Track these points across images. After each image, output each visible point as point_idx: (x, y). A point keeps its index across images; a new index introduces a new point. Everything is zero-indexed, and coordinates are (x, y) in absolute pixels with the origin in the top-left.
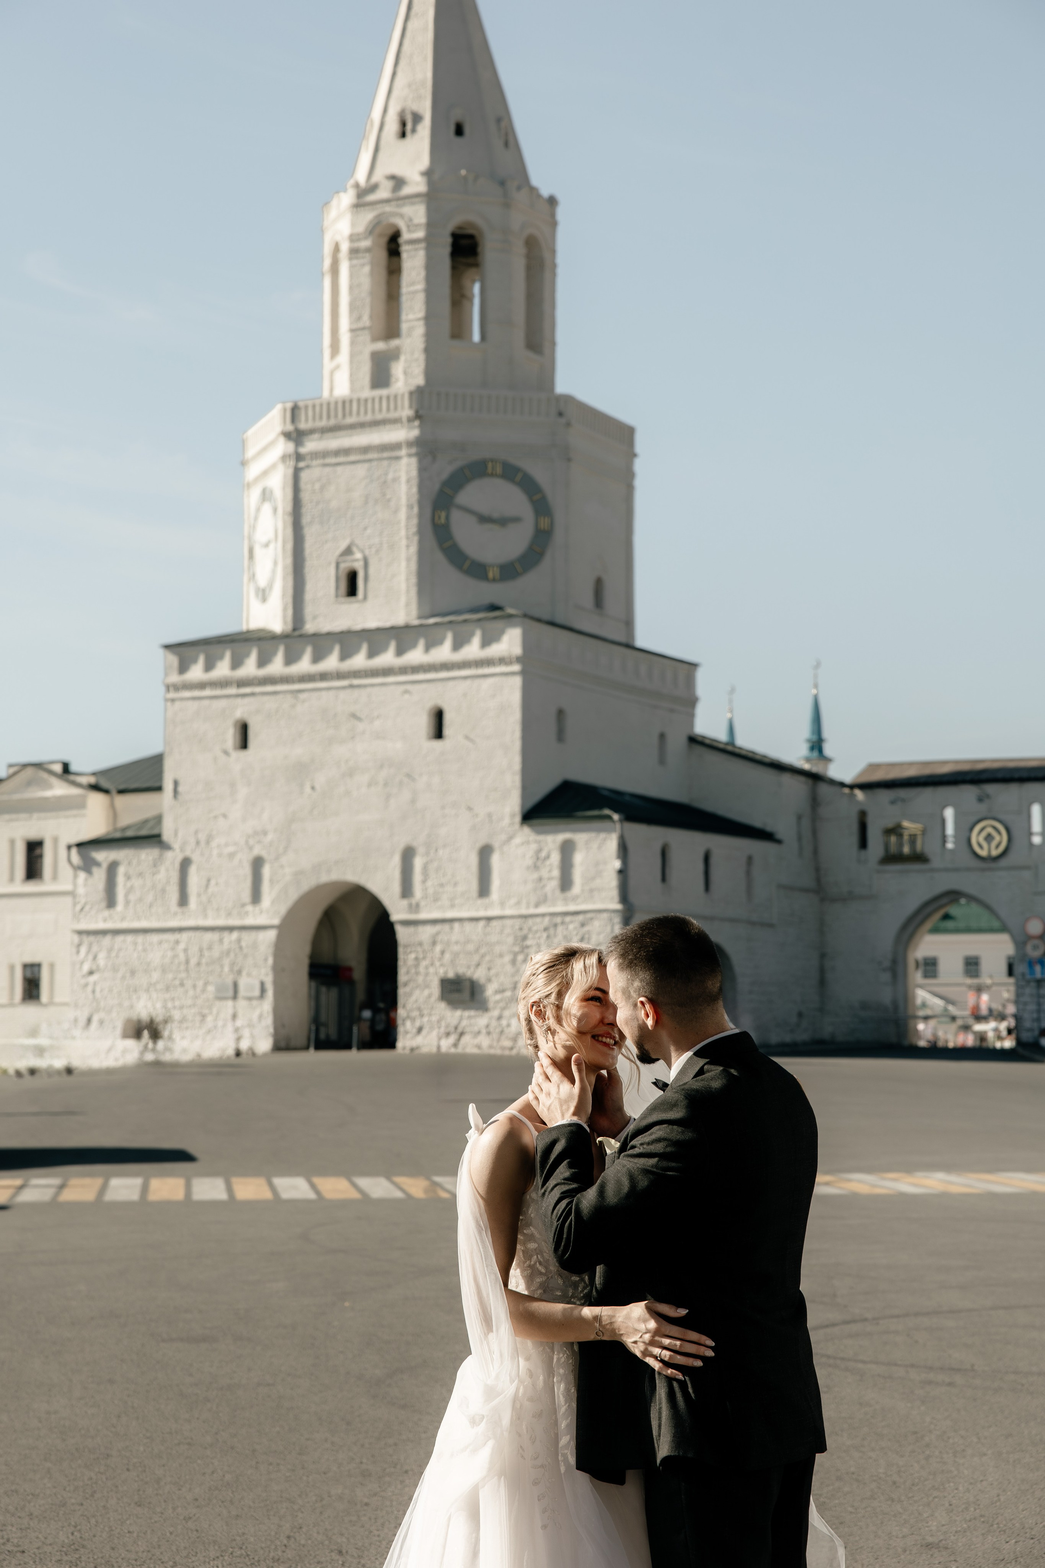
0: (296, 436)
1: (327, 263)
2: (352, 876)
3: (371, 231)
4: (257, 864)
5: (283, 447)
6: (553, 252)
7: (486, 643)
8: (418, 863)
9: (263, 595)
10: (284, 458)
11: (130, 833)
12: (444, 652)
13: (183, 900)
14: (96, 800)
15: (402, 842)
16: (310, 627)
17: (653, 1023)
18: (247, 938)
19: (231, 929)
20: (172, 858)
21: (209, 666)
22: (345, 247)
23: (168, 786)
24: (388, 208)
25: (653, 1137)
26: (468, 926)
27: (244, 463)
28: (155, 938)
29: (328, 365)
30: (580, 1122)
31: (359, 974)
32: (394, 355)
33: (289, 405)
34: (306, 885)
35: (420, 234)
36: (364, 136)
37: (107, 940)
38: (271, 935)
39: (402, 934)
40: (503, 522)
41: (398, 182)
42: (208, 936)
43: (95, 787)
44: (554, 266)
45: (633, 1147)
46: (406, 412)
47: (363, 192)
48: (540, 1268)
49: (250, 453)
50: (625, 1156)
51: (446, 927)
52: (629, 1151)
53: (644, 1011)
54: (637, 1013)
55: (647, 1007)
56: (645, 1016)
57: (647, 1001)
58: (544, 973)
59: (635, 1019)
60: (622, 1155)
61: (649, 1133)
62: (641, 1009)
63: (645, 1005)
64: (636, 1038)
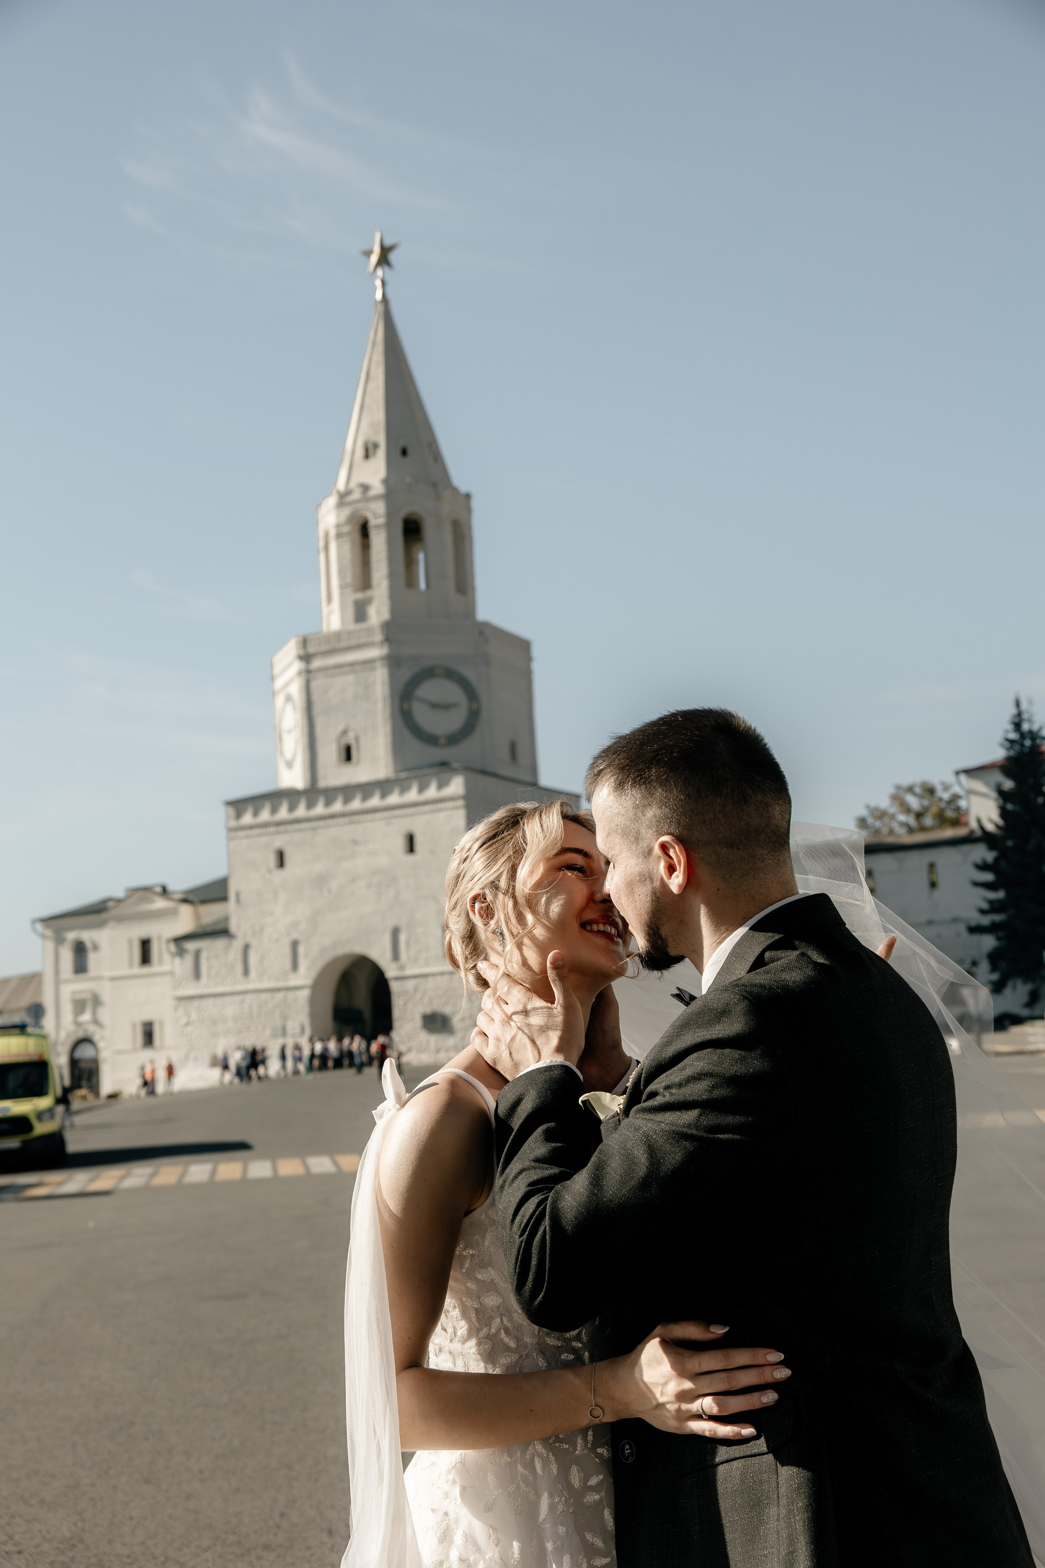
0: (306, 658)
1: (321, 544)
2: (359, 949)
3: (350, 519)
4: (295, 945)
5: (297, 666)
6: (470, 528)
7: (440, 786)
8: (403, 938)
9: (290, 765)
10: (300, 673)
11: (209, 929)
12: (413, 795)
13: (246, 972)
14: (186, 910)
15: (391, 923)
16: (322, 784)
17: (684, 880)
18: (291, 995)
19: (278, 990)
20: (237, 945)
21: (256, 814)
22: (333, 533)
23: (232, 895)
24: (360, 506)
25: (688, 1072)
26: (439, 979)
27: (272, 678)
28: (228, 999)
29: (325, 609)
30: (568, 1063)
31: (367, 1015)
32: (368, 601)
33: (301, 639)
34: (329, 956)
35: (382, 521)
36: (341, 460)
37: (196, 1003)
38: (305, 994)
39: (394, 986)
40: (446, 707)
41: (365, 488)
42: (264, 996)
43: (185, 901)
44: (471, 539)
45: (653, 1095)
46: (378, 637)
47: (343, 497)
48: (506, 1340)
49: (277, 670)
50: (638, 1111)
51: (422, 980)
52: (643, 1105)
53: (666, 861)
54: (650, 867)
55: (672, 853)
56: (667, 871)
57: (674, 842)
58: (482, 849)
59: (646, 880)
60: (630, 1115)
61: (676, 1068)
62: (659, 857)
63: (668, 850)
64: (647, 917)
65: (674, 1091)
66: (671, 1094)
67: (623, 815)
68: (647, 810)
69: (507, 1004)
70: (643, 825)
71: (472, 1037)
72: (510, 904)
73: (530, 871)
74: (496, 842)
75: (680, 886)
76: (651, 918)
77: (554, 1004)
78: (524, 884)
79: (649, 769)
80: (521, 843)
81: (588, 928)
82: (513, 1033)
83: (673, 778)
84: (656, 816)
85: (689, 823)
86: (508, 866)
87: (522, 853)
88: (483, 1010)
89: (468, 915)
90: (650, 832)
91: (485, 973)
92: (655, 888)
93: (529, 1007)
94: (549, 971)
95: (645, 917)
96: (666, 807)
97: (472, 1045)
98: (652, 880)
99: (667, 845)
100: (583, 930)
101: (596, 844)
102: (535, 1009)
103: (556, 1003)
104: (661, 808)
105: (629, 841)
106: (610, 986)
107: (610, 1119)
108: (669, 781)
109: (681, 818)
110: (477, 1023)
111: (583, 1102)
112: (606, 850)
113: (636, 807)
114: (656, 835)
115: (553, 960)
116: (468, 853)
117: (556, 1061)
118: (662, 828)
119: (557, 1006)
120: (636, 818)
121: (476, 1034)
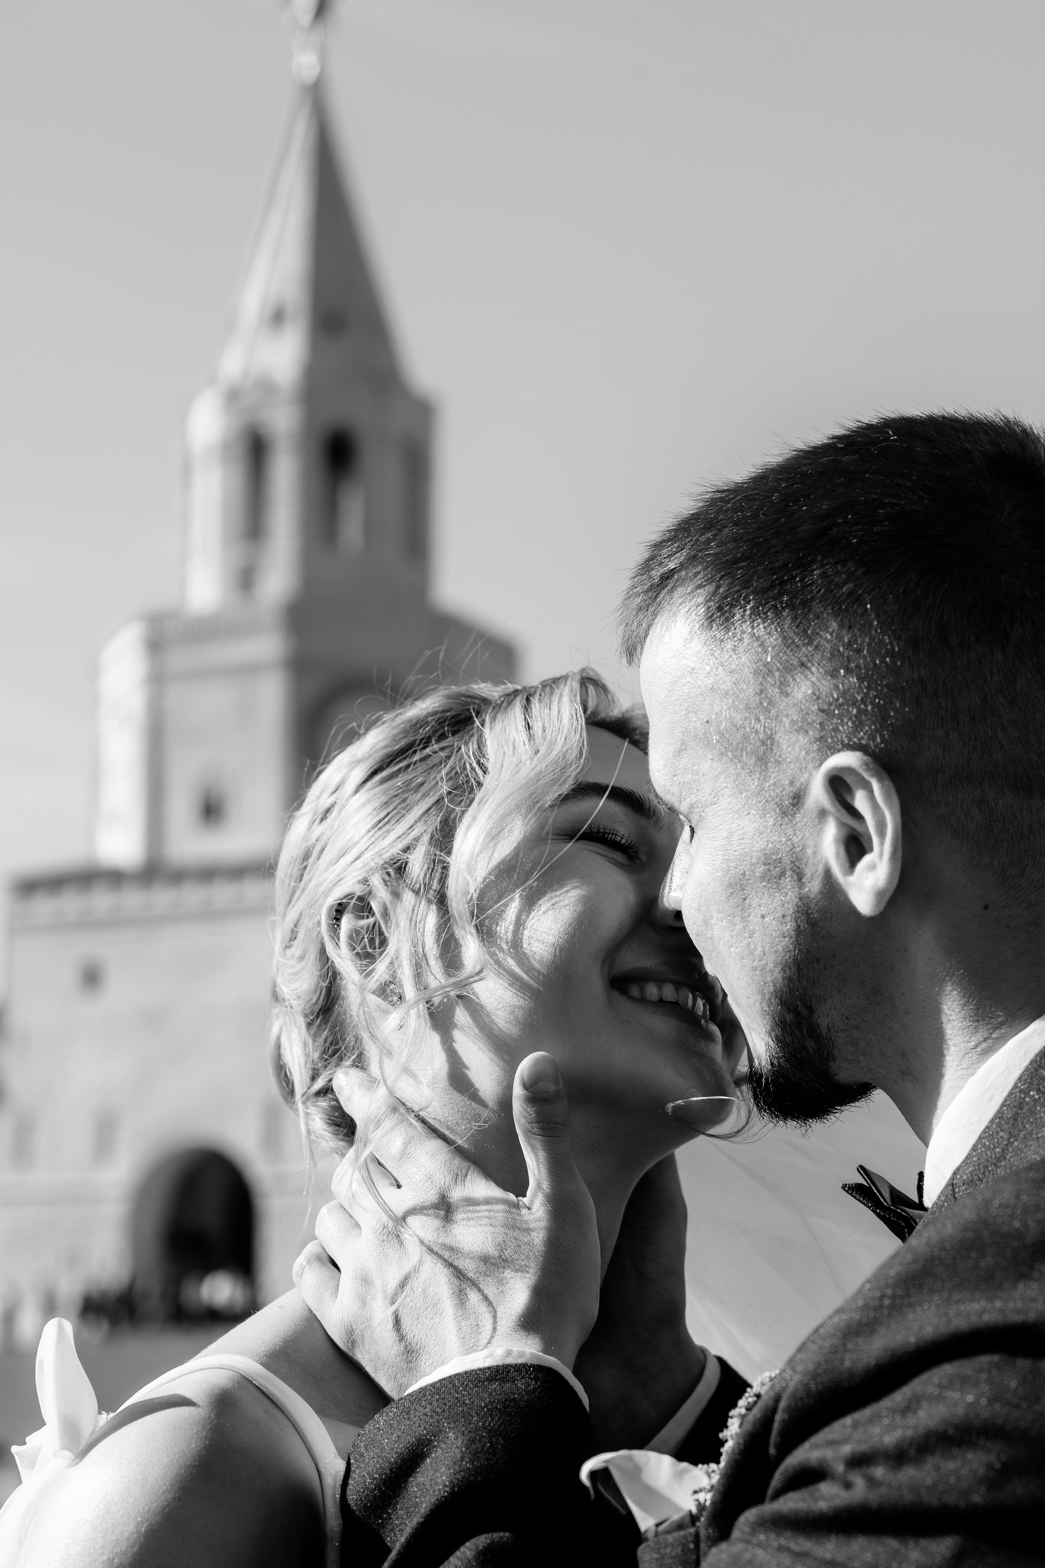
16: (167, 858)
17: (891, 876)
30: (551, 1361)
46: (275, 628)
52: (769, 1508)
53: (841, 824)
54: (795, 839)
55: (860, 801)
56: (842, 851)
57: (868, 769)
58: (369, 784)
59: (783, 874)
60: (736, 1534)
61: (886, 1403)
62: (823, 814)
63: (850, 791)
64: (779, 976)
65: (879, 1472)
66: (872, 1482)
67: (727, 693)
68: (794, 679)
69: (399, 1186)
70: (781, 722)
71: (296, 1267)
72: (431, 920)
73: (488, 834)
74: (408, 766)
75: (880, 894)
76: (790, 979)
77: (524, 1196)
78: (470, 869)
79: (804, 566)
80: (473, 769)
81: (635, 991)
82: (407, 1267)
83: (873, 590)
84: (818, 698)
85: (912, 717)
86: (435, 821)
87: (472, 790)
88: (334, 1199)
89: (323, 951)
90: (802, 740)
91: (349, 1099)
92: (808, 897)
93: (456, 1194)
94: (518, 1107)
95: (774, 976)
96: (848, 670)
97: (296, 1289)
98: (800, 876)
99: (849, 779)
100: (616, 994)
101: (648, 775)
102: (471, 1202)
103: (528, 1193)
104: (834, 674)
105: (739, 765)
106: (670, 1163)
107: (668, 1532)
108: (859, 600)
109: (891, 702)
110: (316, 1233)
111: (593, 1474)
112: (675, 789)
113: (764, 671)
114: (819, 750)
115: (530, 1076)
116: (335, 795)
117: (521, 1354)
118: (836, 730)
119: (532, 1201)
120: (761, 703)
121: (309, 1262)
